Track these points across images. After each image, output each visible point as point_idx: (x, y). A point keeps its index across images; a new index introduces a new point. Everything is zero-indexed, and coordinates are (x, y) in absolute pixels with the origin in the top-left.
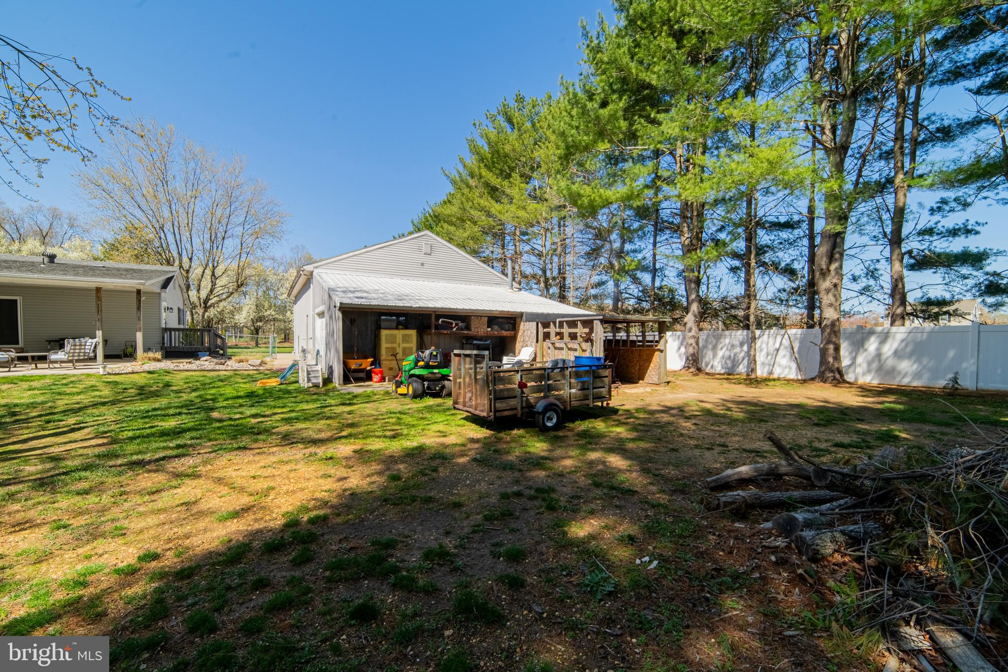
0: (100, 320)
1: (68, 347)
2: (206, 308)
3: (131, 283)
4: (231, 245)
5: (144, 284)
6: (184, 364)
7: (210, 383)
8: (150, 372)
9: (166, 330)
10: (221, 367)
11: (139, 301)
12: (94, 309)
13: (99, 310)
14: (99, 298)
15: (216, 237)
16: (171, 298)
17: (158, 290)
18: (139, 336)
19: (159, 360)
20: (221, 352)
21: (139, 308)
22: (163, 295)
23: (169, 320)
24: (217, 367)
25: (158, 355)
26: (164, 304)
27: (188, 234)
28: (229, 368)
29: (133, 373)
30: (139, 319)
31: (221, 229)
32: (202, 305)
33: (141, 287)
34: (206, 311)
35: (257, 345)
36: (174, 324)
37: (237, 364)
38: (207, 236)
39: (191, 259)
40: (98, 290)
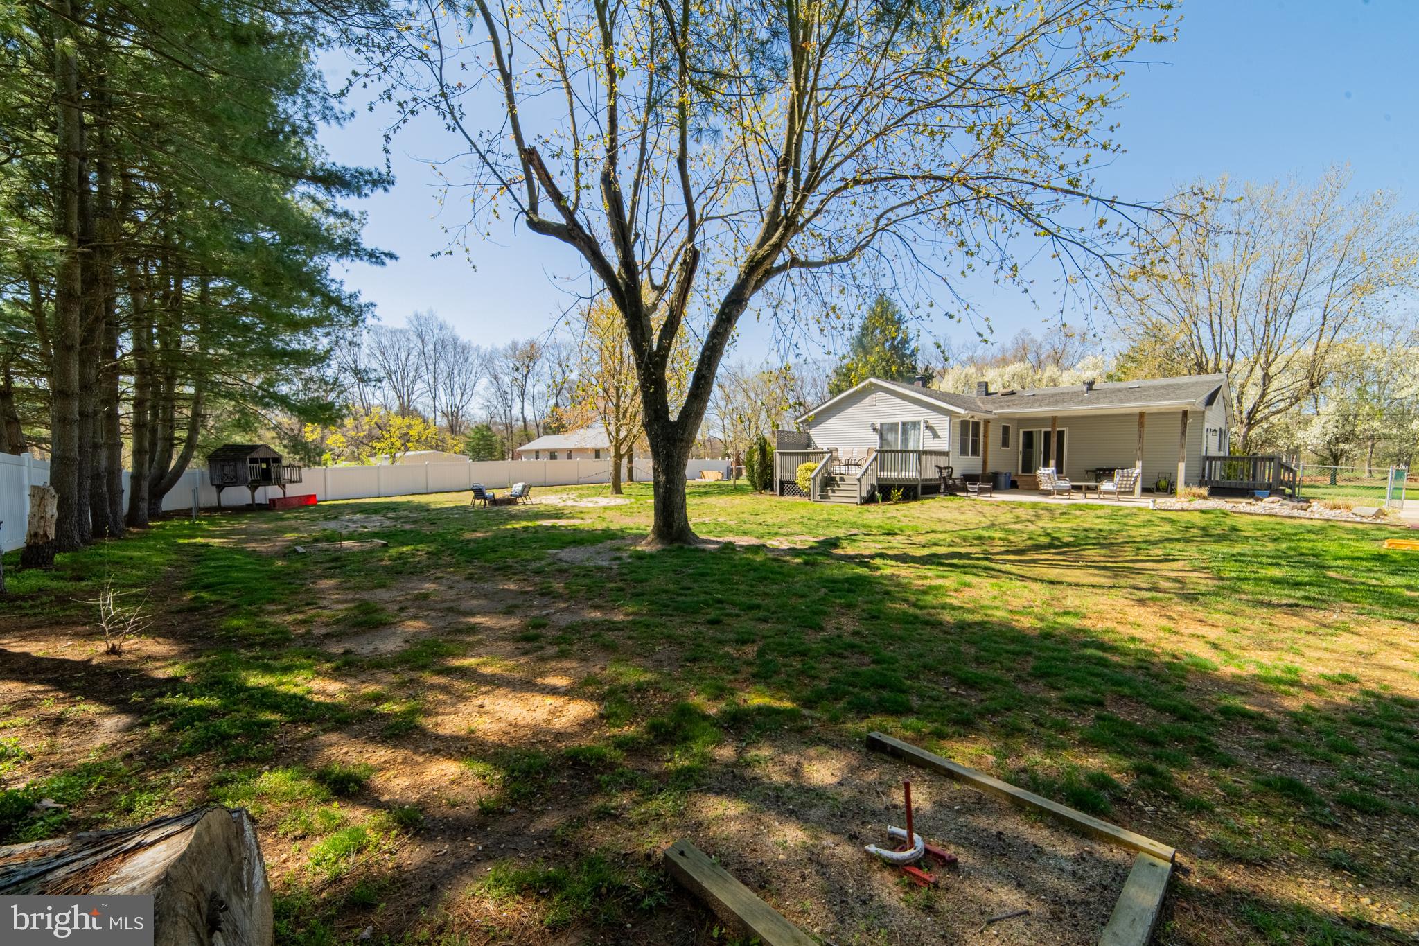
0: (1141, 449)
1: (1117, 478)
2: (1250, 426)
3: (1179, 404)
4: (1301, 322)
5: (1193, 404)
6: (1242, 504)
7: (1296, 534)
8: (1202, 512)
9: (1208, 458)
10: (1302, 513)
11: (1184, 424)
12: (1136, 437)
13: (1141, 438)
14: (1141, 424)
15: (1274, 314)
16: (1214, 418)
17: (1202, 408)
18: (1181, 467)
19: (1205, 498)
20: (1288, 491)
21: (1184, 433)
22: (1207, 413)
23: (1211, 446)
24: (1296, 513)
25: (1204, 491)
26: (1207, 426)
27: (1231, 320)
28: (1317, 516)
29: (1183, 510)
30: (1183, 446)
31: (1287, 299)
32: (1246, 421)
33: (1188, 408)
34: (1249, 430)
35: (1334, 482)
36: (1213, 452)
37: (1328, 511)
38: (1261, 317)
39: (1232, 357)
40: (1142, 415)
